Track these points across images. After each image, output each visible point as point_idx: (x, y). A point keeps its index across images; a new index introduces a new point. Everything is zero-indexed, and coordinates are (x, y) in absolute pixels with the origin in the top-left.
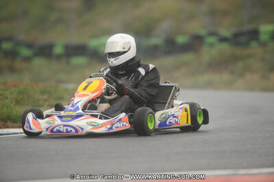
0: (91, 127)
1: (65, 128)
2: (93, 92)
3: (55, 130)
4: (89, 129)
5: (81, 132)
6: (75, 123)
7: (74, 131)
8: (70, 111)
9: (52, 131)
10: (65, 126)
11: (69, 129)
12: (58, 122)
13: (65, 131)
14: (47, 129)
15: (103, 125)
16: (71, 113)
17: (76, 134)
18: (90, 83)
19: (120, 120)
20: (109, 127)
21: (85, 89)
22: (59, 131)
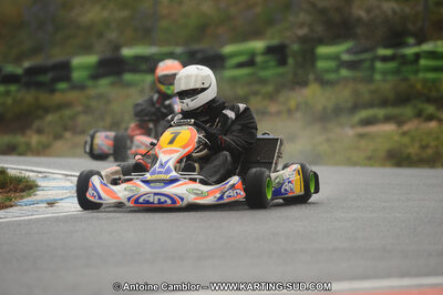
0: (194, 196)
1: (157, 197)
2: (184, 147)
3: (141, 200)
4: (191, 198)
5: (180, 204)
6: (170, 190)
7: (169, 201)
8: (160, 173)
9: (136, 201)
10: (156, 194)
11: (163, 199)
12: (145, 189)
13: (156, 202)
14: (129, 199)
15: (209, 193)
16: (162, 177)
17: (173, 206)
18: (177, 134)
19: (233, 187)
20: (218, 196)
21: (171, 142)
22: (148, 202)
